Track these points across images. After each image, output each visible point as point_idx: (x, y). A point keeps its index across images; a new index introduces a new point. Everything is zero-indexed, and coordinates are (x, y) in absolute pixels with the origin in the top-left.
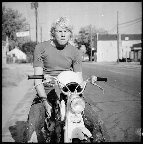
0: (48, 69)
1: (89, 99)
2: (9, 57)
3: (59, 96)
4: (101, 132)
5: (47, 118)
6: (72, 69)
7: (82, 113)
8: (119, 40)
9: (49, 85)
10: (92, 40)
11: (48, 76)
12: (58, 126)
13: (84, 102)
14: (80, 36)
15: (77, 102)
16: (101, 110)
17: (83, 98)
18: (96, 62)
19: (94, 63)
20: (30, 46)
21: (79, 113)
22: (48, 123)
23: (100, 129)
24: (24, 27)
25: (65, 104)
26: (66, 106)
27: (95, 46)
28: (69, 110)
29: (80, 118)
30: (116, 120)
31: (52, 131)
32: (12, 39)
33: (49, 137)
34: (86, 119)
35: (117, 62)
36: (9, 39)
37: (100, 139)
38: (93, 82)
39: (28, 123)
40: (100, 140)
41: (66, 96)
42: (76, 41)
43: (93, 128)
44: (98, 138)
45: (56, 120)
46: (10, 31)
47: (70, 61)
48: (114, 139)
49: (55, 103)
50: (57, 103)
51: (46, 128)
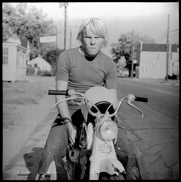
0: (74, 84)
1: (126, 124)
2: (30, 68)
3: (86, 118)
4: (138, 167)
5: (70, 145)
6: (104, 85)
7: (114, 140)
8: (168, 51)
9: (75, 104)
10: (135, 50)
11: (73, 93)
12: (83, 156)
13: (117, 127)
14: (120, 45)
15: (109, 126)
16: (140, 139)
17: (117, 122)
18: (138, 78)
19: (135, 79)
20: (56, 55)
21: (109, 141)
22: (71, 151)
23: (136, 162)
24: (50, 31)
25: (93, 128)
26: (94, 131)
27: (138, 58)
28: (98, 136)
29: (111, 147)
30: (159, 152)
31: (75, 161)
32: (35, 46)
33: (71, 170)
34: (119, 149)
35: (165, 80)
36: (31, 45)
37: (137, 175)
38: (129, 102)
39: (46, 150)
40: (136, 177)
41: (95, 117)
42: (114, 51)
43: (127, 161)
44: (133, 174)
45: (81, 147)
46: (32, 35)
47: (102, 75)
48: (155, 176)
49: (81, 126)
50: (83, 126)
51: (68, 158)
